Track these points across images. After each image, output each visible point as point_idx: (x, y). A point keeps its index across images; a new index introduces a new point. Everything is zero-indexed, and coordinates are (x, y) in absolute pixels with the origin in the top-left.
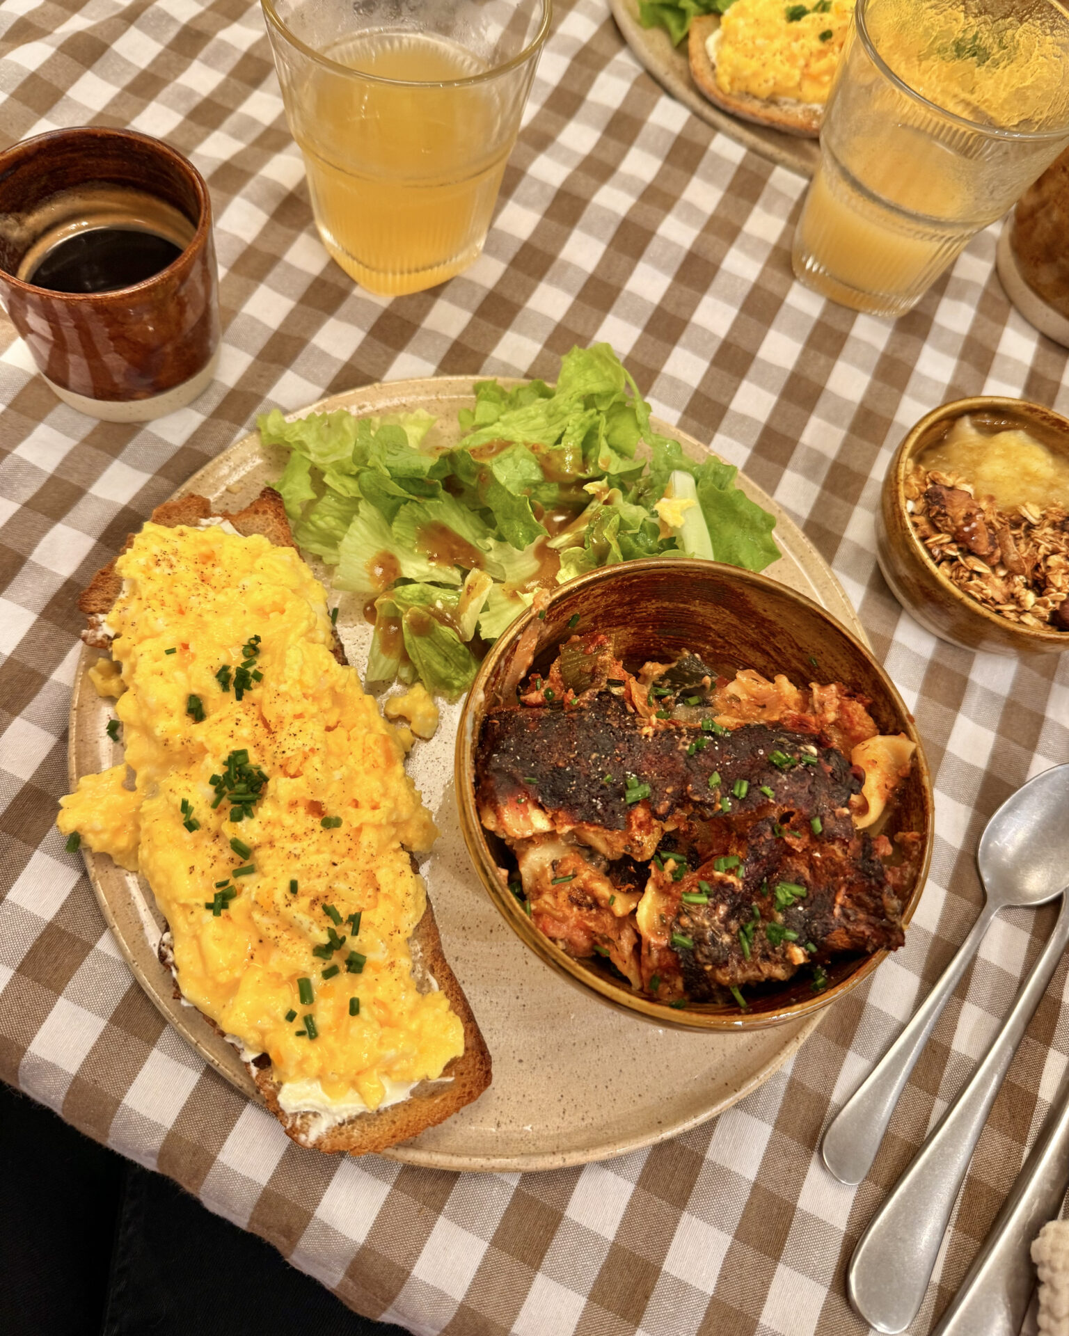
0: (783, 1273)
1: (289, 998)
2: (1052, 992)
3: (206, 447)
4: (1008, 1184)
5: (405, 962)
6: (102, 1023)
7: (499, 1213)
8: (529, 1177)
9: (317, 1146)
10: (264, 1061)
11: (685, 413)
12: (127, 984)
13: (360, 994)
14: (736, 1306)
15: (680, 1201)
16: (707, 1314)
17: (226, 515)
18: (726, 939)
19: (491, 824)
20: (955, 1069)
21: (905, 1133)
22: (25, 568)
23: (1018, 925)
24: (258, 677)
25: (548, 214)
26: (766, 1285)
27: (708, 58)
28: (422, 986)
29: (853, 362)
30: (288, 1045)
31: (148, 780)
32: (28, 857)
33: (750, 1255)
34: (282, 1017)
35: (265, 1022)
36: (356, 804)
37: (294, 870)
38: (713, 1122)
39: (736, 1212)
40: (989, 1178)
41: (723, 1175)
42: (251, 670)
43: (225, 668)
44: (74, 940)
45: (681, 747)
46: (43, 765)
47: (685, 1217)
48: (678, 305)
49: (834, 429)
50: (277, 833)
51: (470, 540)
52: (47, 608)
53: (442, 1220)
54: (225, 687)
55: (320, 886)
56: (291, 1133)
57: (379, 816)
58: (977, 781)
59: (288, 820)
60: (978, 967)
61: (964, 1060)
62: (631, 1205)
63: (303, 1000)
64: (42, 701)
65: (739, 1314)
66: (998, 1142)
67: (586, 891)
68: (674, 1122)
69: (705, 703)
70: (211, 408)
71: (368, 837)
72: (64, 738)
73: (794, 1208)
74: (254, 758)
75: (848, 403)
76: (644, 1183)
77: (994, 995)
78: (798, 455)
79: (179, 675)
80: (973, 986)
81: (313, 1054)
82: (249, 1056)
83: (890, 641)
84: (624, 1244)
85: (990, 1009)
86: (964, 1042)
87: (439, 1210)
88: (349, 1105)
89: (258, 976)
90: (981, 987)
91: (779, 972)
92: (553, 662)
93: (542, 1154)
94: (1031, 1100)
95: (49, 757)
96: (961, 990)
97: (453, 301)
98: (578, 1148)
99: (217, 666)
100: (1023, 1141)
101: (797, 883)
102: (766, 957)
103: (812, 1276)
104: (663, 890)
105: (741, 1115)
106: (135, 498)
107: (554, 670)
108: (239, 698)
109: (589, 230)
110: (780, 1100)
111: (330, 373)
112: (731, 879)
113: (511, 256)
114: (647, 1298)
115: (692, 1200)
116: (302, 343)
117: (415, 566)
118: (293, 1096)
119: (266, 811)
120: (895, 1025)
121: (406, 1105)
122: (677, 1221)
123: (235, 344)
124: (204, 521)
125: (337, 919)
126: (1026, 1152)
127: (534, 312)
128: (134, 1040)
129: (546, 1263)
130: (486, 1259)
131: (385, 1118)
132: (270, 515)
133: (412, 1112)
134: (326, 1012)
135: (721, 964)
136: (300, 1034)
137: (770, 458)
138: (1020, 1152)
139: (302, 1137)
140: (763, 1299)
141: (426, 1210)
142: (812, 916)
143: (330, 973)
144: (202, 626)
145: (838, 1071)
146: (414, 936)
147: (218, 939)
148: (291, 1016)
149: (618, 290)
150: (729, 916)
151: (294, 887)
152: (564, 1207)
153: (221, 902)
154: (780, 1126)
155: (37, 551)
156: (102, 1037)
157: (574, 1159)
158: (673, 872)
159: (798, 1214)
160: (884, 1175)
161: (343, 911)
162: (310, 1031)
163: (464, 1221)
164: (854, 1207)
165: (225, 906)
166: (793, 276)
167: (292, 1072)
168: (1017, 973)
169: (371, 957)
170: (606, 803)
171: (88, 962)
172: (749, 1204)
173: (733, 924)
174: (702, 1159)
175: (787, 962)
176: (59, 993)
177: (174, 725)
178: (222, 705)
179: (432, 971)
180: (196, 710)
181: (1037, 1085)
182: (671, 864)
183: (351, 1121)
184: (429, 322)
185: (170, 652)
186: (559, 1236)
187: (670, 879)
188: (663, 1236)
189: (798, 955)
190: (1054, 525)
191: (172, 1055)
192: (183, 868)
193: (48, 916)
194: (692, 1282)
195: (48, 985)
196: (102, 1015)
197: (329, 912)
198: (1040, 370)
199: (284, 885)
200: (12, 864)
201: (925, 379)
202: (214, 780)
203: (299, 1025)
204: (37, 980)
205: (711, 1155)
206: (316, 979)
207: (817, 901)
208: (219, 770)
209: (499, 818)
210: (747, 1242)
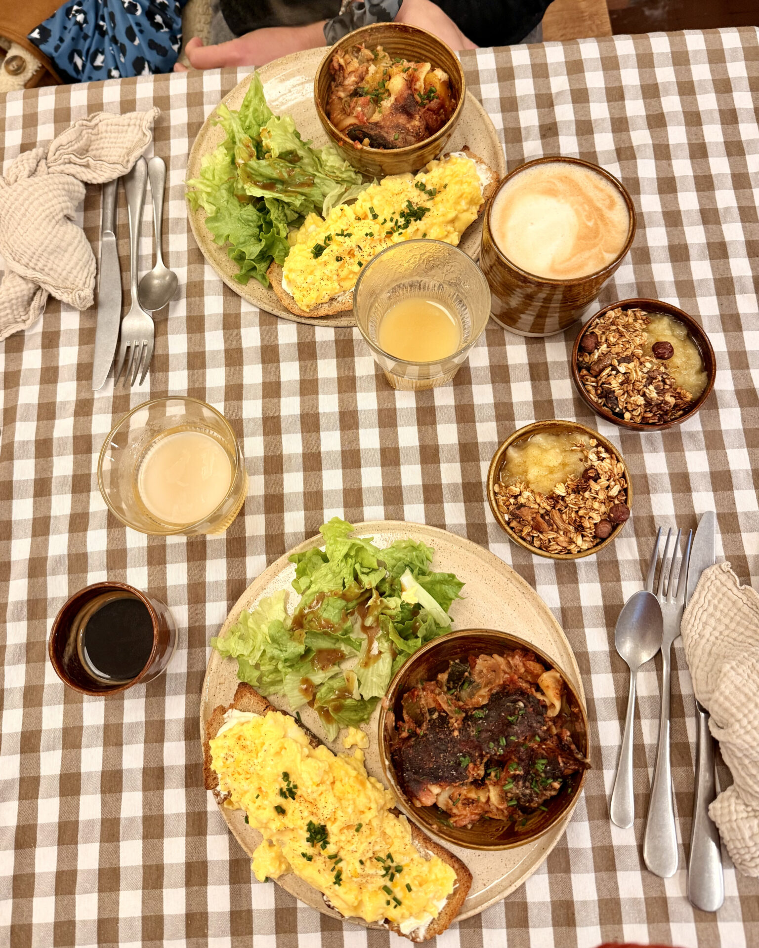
0: (620, 875)
1: (383, 897)
2: (675, 692)
3: (197, 668)
4: (692, 786)
5: (416, 856)
6: (319, 934)
7: (503, 915)
8: (506, 898)
9: (425, 939)
10: (387, 921)
11: (385, 505)
12: (319, 915)
13: (408, 881)
14: (609, 897)
15: (567, 870)
16: (599, 907)
17: (232, 706)
18: (528, 791)
19: (418, 805)
20: (650, 752)
21: (642, 791)
22: (165, 771)
23: (649, 671)
24: (295, 787)
25: (265, 434)
26: (616, 883)
27: (288, 294)
28: (427, 859)
29: (444, 422)
30: (393, 913)
31: (278, 840)
32: (250, 889)
33: (605, 875)
34: (385, 905)
35: (381, 911)
36: (363, 812)
37: (358, 856)
38: (565, 833)
39: (590, 863)
40: (683, 790)
41: (578, 851)
42: (291, 786)
43: (281, 790)
44: (288, 909)
45: (472, 734)
46: (230, 849)
47: (573, 876)
48: (350, 443)
49: (454, 465)
50: (342, 844)
51: (333, 647)
52: (186, 783)
53: (484, 930)
54: (286, 797)
55: (370, 854)
56: (413, 940)
57: (374, 812)
58: (601, 613)
59: (343, 838)
60: (640, 701)
61: (651, 746)
62: (550, 883)
63: (389, 894)
64: (212, 824)
65: (611, 900)
66: (681, 771)
67: (467, 799)
68: (549, 846)
69: (471, 683)
70: (186, 643)
71: (375, 823)
72: (230, 833)
73: (612, 846)
74: (316, 821)
75: (453, 445)
76: (550, 871)
77: (651, 710)
78: (445, 491)
79: (266, 802)
80: (641, 711)
81: (405, 911)
82: (381, 922)
83: (533, 565)
84: (555, 899)
85: (652, 718)
86: (649, 739)
87: (481, 927)
88: (426, 920)
89: (368, 894)
90: (645, 710)
91: (554, 793)
92: (402, 713)
93: (506, 888)
94: (686, 745)
95: (230, 844)
96: (637, 716)
97: (252, 513)
98: (518, 878)
99: (277, 791)
100: (691, 766)
101: (543, 758)
102: (546, 790)
103: (632, 870)
104: (495, 784)
105: (574, 824)
106: (186, 711)
107: (406, 717)
108: (294, 799)
109: (288, 432)
110: (585, 809)
111: (223, 591)
112: (518, 772)
113: (262, 470)
114: (574, 914)
115: (572, 868)
116: (203, 584)
117: (318, 677)
118: (405, 928)
119: (332, 839)
120: (616, 749)
121: (448, 904)
122: (570, 879)
123: (175, 605)
124: (225, 716)
125: (384, 861)
126: (694, 768)
127: (290, 494)
128: (334, 933)
129: (530, 924)
130: (508, 935)
131: (443, 915)
132: (248, 695)
133: (451, 906)
134: (399, 893)
135: (531, 800)
136: (395, 907)
137: (434, 502)
138: (692, 770)
139: (418, 940)
140: (617, 888)
141: (477, 930)
142: (554, 769)
143: (392, 879)
144: (260, 777)
145: (603, 781)
146: (413, 839)
147: (346, 893)
148: (388, 903)
149: (320, 453)
150: (524, 783)
151: (361, 862)
152: (526, 899)
153: (338, 880)
154: (590, 819)
155: (165, 761)
156: (322, 939)
157: (519, 883)
158: (496, 776)
159: (615, 848)
160: (641, 812)
161: (383, 856)
162: (399, 903)
163: (492, 926)
164: (636, 833)
165: (341, 880)
166: (394, 389)
167: (400, 921)
168: (658, 693)
169: (402, 864)
170: (456, 771)
171: (299, 915)
172: (594, 857)
173: (527, 784)
174: (567, 849)
175: (555, 789)
176: (296, 933)
177: (277, 823)
178: (290, 805)
179: (427, 848)
180: (281, 810)
181: (687, 737)
182: (493, 774)
183: (432, 923)
184: (249, 533)
185: (257, 797)
186: (529, 911)
187: (495, 779)
188: (568, 887)
189: (557, 785)
190: (574, 492)
191: (351, 930)
192: (316, 873)
193: (273, 906)
194: (588, 899)
195: (290, 932)
196: (317, 931)
197: (379, 859)
198: (534, 361)
199: (358, 864)
200: (246, 895)
201: (481, 406)
202: (308, 840)
203: (393, 903)
204: (285, 932)
205: (570, 846)
206: (389, 884)
207: (553, 762)
208: (307, 835)
209: (421, 802)
210: (600, 871)
